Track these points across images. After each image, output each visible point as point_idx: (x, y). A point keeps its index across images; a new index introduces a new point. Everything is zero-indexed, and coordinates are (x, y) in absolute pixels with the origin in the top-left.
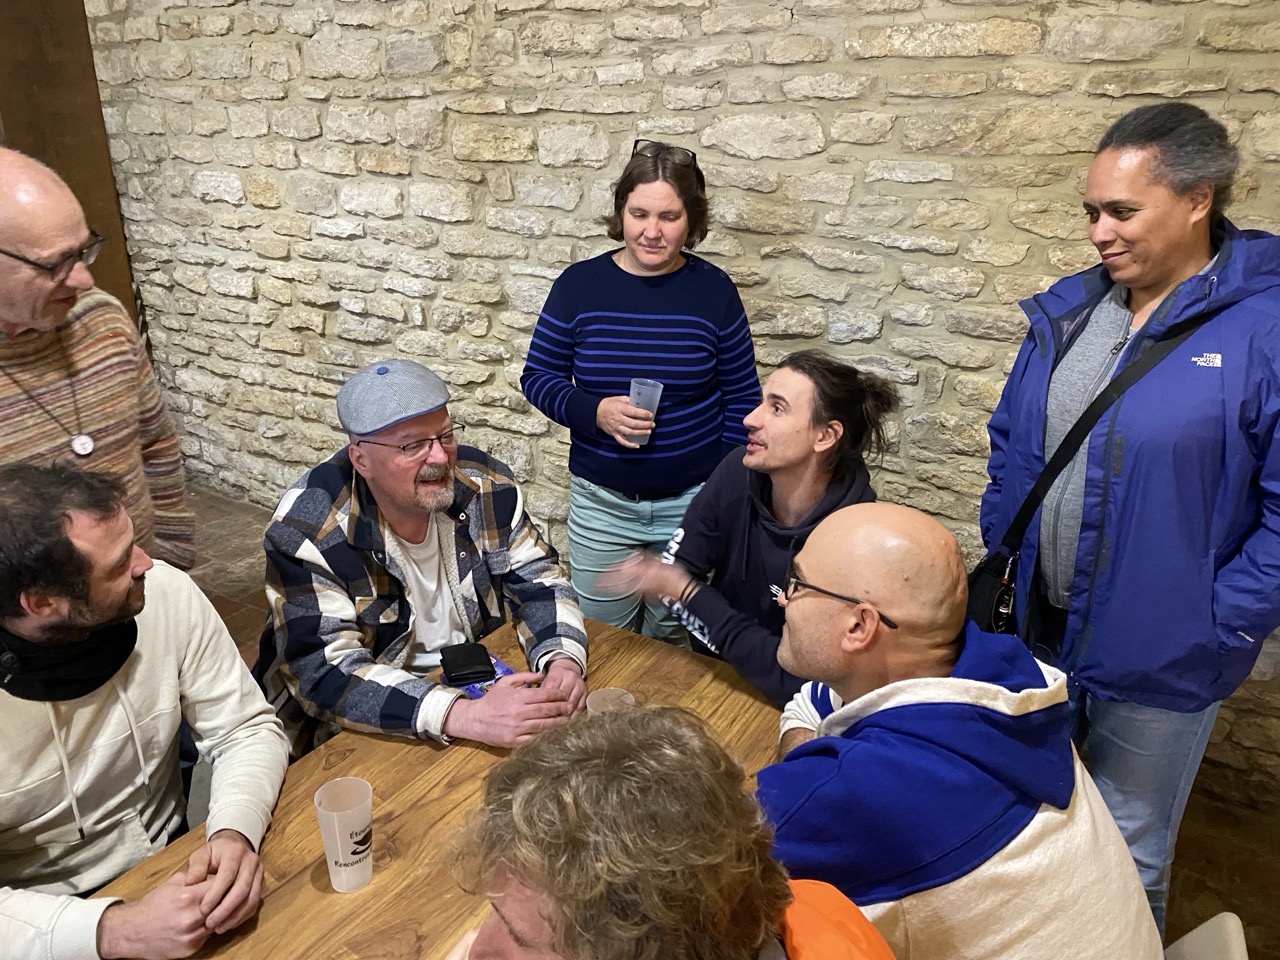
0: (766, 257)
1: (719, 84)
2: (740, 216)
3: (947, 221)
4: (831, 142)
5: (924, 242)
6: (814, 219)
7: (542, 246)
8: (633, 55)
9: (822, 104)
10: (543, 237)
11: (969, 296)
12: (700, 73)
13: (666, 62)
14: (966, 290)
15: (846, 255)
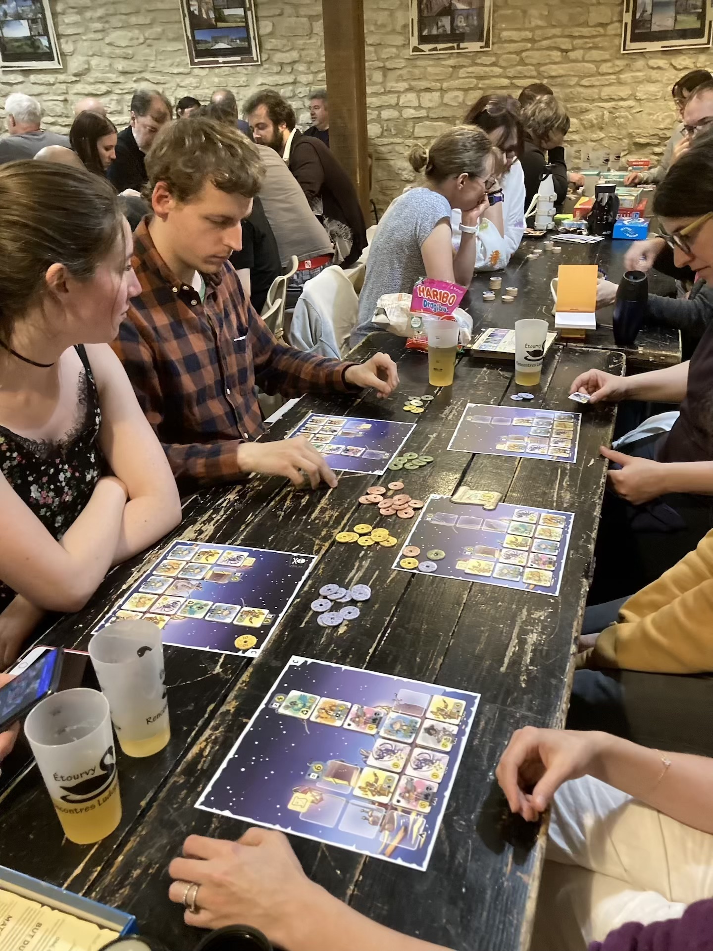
0: (135, 81)
1: (107, 22)
2: (123, 67)
3: (186, 63)
4: (146, 39)
5: (181, 70)
6: (147, 66)
7: (54, 87)
8: (77, 13)
9: (139, 26)
10: (53, 84)
11: (197, 87)
12: (100, 18)
13: (88, 14)
14: (195, 85)
15: (159, 78)
